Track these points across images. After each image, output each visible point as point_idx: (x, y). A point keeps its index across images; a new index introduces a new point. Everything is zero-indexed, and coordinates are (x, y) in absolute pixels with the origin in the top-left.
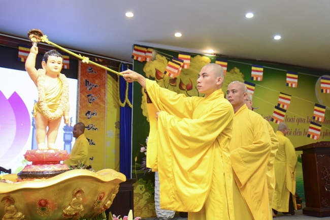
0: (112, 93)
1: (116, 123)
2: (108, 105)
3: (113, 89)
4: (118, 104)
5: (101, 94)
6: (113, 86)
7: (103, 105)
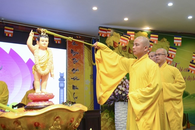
0: (87, 57)
1: (91, 75)
2: (85, 64)
3: (88, 55)
4: (92, 64)
5: (81, 58)
6: (88, 53)
7: (82, 65)
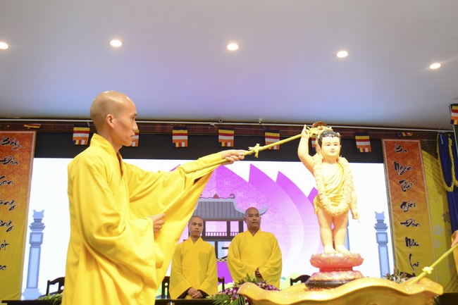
0: (432, 175)
1: (444, 215)
2: (429, 191)
3: (433, 170)
4: (444, 189)
5: (418, 178)
6: (432, 165)
7: (423, 193)
